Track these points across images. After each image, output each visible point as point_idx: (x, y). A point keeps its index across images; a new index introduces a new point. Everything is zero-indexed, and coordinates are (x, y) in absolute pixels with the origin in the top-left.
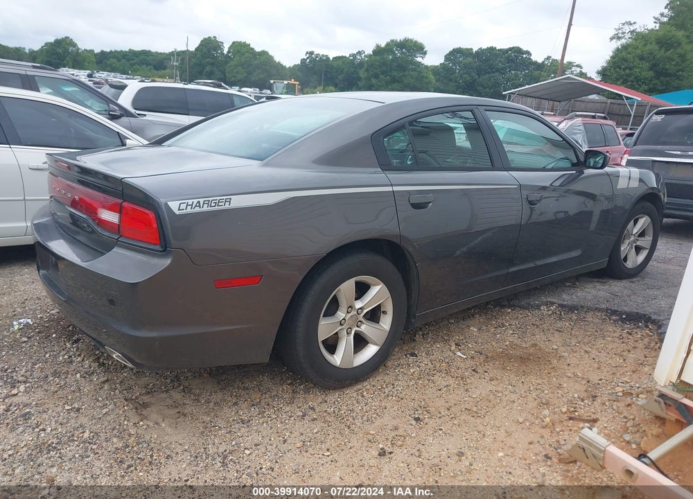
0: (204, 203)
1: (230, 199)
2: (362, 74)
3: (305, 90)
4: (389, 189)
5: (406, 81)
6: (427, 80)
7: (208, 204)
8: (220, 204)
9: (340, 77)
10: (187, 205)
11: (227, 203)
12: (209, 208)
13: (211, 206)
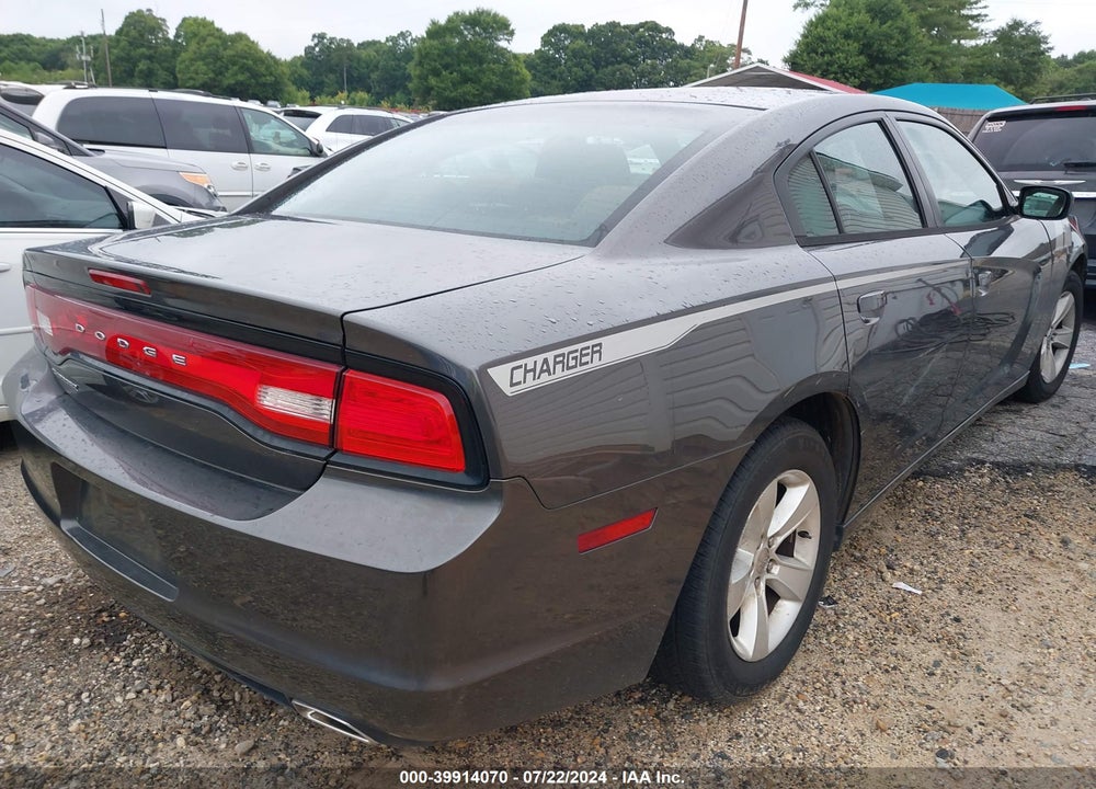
0: (556, 363)
1: (600, 345)
2: (412, 69)
3: (318, 99)
4: (830, 287)
5: (485, 80)
6: (518, 78)
7: (562, 362)
8: (584, 360)
9: (374, 76)
10: (526, 371)
11: (596, 356)
12: (566, 372)
13: (569, 368)
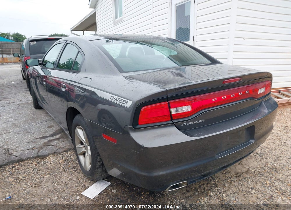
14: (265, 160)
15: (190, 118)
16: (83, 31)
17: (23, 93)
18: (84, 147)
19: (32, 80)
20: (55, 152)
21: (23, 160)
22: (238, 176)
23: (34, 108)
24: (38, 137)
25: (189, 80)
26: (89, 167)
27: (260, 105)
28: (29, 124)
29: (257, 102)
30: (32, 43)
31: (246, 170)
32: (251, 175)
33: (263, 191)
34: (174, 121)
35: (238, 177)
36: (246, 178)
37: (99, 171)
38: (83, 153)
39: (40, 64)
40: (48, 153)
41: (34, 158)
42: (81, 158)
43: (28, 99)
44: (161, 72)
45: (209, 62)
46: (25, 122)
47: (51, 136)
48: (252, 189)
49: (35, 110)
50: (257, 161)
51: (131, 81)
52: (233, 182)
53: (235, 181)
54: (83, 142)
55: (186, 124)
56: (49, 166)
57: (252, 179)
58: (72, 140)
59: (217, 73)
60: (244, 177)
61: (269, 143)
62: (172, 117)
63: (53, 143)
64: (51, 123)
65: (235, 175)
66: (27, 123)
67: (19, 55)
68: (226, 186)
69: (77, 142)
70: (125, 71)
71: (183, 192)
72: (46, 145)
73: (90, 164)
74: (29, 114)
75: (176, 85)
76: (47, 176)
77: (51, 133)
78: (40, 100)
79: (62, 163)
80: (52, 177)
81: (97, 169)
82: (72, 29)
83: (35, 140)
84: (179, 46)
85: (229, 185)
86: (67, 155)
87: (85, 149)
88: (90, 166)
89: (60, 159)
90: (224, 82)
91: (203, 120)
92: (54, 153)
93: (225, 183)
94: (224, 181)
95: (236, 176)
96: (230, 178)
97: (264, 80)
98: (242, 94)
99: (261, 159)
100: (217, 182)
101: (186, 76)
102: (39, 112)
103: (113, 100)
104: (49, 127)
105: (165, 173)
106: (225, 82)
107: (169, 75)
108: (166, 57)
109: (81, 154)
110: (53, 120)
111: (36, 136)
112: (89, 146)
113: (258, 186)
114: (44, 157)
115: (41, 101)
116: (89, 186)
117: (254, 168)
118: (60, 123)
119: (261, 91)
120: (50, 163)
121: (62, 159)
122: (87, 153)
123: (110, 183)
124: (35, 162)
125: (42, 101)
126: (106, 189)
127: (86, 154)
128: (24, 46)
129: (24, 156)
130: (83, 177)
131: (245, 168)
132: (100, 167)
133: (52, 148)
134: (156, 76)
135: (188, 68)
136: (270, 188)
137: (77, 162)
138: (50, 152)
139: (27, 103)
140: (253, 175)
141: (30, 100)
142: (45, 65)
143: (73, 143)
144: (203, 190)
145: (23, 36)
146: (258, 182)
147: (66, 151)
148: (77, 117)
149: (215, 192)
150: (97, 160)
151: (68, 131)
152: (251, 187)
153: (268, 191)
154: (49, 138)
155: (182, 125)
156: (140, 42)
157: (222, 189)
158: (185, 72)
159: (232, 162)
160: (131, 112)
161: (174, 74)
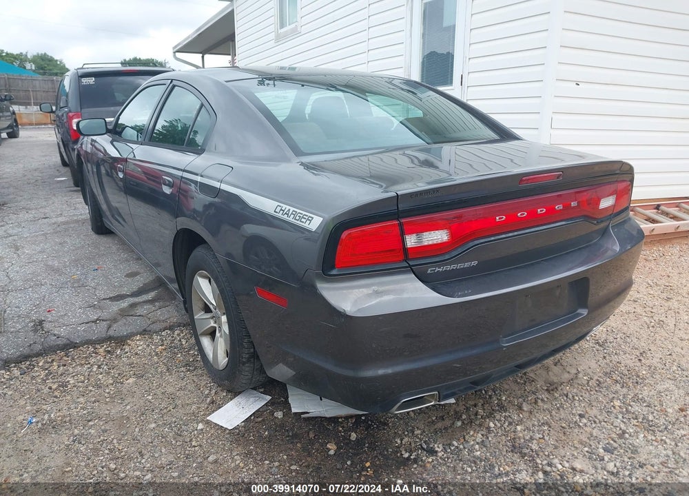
14: (615, 358)
15: (447, 257)
16: (201, 55)
17: (65, 198)
18: (212, 318)
19: (89, 168)
20: (145, 330)
21: (75, 346)
22: (552, 390)
23: (92, 233)
24: (106, 297)
25: (447, 175)
26: (223, 361)
27: (604, 232)
28: (83, 266)
29: (597, 228)
30: (85, 81)
31: (571, 377)
32: (580, 387)
33: (606, 422)
34: (411, 263)
35: (552, 392)
36: (569, 394)
37: (247, 369)
38: (211, 331)
39: (108, 131)
40: (129, 331)
41: (101, 341)
42: (206, 342)
43: (77, 212)
44: (385, 157)
45: (494, 136)
46: (76, 262)
47: (134, 295)
48: (581, 416)
49: (95, 236)
50: (597, 358)
51: (316, 175)
52: (539, 401)
53: (545, 399)
54: (211, 307)
55: (437, 269)
56: (134, 359)
57: (582, 396)
58: (185, 302)
59: (512, 161)
60: (565, 392)
61: (625, 322)
62: (407, 253)
63: (140, 311)
64: (135, 267)
65: (546, 388)
66: (79, 266)
67: (54, 108)
68: (525, 409)
69: (196, 306)
70: (305, 152)
71: (430, 420)
72: (124, 313)
73: (225, 355)
74: (83, 247)
75: (419, 184)
76: (131, 380)
77: (135, 288)
78: (108, 213)
79: (161, 352)
80: (142, 383)
81: (241, 365)
82: (175, 50)
83: (99, 302)
84: (427, 98)
85: (530, 407)
86: (172, 337)
87: (215, 322)
88: (227, 359)
89: (157, 346)
90: (521, 181)
91: (475, 263)
92: (144, 332)
93: (521, 404)
94: (521, 400)
95: (547, 390)
96: (534, 393)
97: (614, 178)
98: (561, 208)
99: (605, 355)
100: (505, 401)
101: (443, 165)
102: (104, 240)
103: (280, 215)
104: (128, 276)
105: (390, 371)
106: (525, 180)
107: (402, 163)
108: (396, 123)
109: (204, 334)
110: (139, 259)
111: (101, 294)
112: (224, 314)
113: (593, 412)
114: (121, 341)
115: (110, 217)
116: (222, 404)
117: (588, 374)
118: (157, 265)
119: (607, 203)
120: (136, 354)
121: (162, 345)
122: (220, 331)
123: (269, 398)
124: (101, 350)
125: (113, 216)
126: (261, 410)
127: (218, 334)
128: (67, 88)
129: (79, 337)
130: (209, 385)
131: (569, 372)
132: (248, 361)
133: (139, 321)
134: (373, 164)
135: (447, 149)
136: (620, 417)
137: (196, 353)
138: (134, 330)
139: (77, 221)
140: (585, 388)
141: (81, 215)
142: (120, 134)
143: (186, 310)
144: (473, 417)
145: (58, 63)
146: (594, 404)
147: (171, 328)
148: (199, 252)
149: (499, 421)
150: (242, 344)
151: (177, 284)
152: (579, 412)
153: (618, 422)
154: (132, 300)
155: (429, 271)
156: (338, 87)
157: (516, 416)
158: (441, 158)
159: (537, 354)
160: (319, 243)
161: (416, 161)
